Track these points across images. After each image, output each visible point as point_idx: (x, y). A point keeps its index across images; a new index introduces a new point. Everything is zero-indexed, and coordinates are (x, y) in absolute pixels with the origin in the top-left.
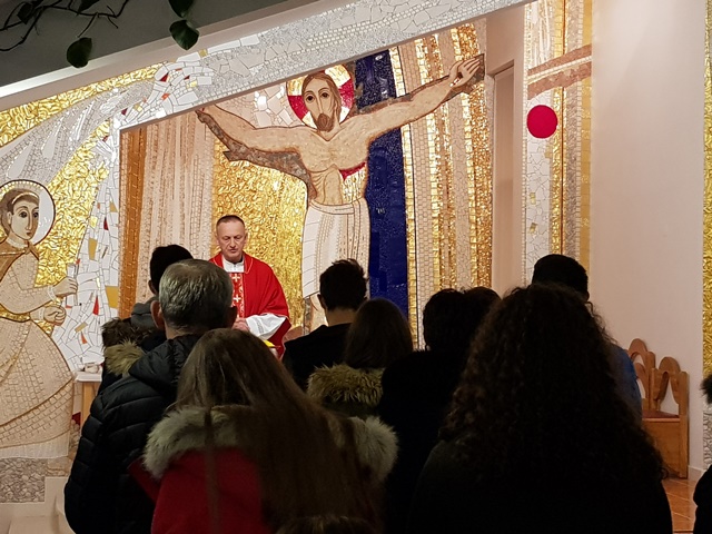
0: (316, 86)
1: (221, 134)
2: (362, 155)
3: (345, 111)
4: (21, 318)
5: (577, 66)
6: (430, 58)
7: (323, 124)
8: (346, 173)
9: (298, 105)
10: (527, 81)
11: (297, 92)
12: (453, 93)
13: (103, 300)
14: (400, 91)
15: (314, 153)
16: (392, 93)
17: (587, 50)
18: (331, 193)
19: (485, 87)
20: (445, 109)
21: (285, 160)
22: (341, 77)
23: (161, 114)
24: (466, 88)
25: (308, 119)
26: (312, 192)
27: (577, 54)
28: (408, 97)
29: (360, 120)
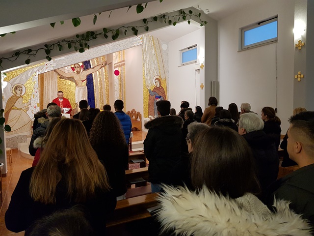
0: (76, 66)
1: (59, 74)
2: (86, 78)
3: (82, 70)
4: (20, 109)
5: (122, 63)
6: (97, 61)
7: (78, 72)
8: (83, 81)
9: (73, 69)
10: (114, 66)
11: (73, 67)
12: (101, 67)
13: (36, 106)
14: (92, 67)
15: (76, 77)
16: (90, 67)
17: (124, 61)
18: (80, 84)
19: (107, 66)
20: (100, 70)
21: (71, 79)
22: (81, 64)
23: (46, 71)
24: (104, 66)
25: (75, 71)
26: (76, 84)
27: (122, 61)
28: (93, 68)
29: (85, 72)
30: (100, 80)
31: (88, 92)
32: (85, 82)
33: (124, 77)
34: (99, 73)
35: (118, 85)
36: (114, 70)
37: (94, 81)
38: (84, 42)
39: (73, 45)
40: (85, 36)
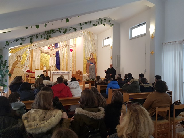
0: (51, 46)
1: (41, 51)
2: (55, 53)
4: (19, 68)
5: (75, 45)
8: (54, 55)
10: (70, 47)
13: (27, 66)
15: (50, 52)
18: (52, 56)
19: (67, 47)
21: (48, 53)
25: (50, 49)
26: (50, 56)
29: (55, 50)
30: (63, 54)
31: (56, 60)
32: (55, 55)
33: (75, 53)
34: (63, 50)
35: (72, 57)
36: (70, 49)
37: (60, 54)
38: (49, 35)
39: (43, 36)
40: (49, 32)
